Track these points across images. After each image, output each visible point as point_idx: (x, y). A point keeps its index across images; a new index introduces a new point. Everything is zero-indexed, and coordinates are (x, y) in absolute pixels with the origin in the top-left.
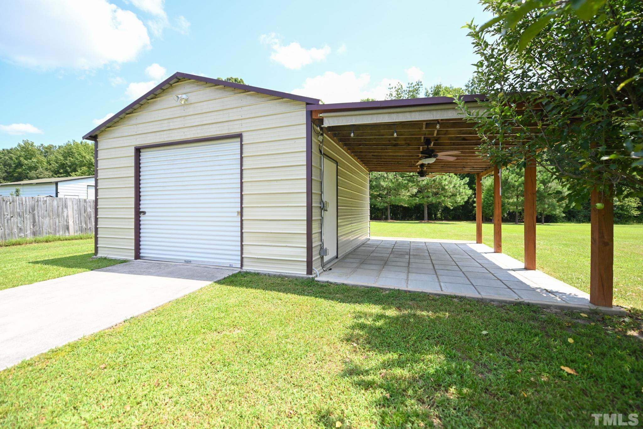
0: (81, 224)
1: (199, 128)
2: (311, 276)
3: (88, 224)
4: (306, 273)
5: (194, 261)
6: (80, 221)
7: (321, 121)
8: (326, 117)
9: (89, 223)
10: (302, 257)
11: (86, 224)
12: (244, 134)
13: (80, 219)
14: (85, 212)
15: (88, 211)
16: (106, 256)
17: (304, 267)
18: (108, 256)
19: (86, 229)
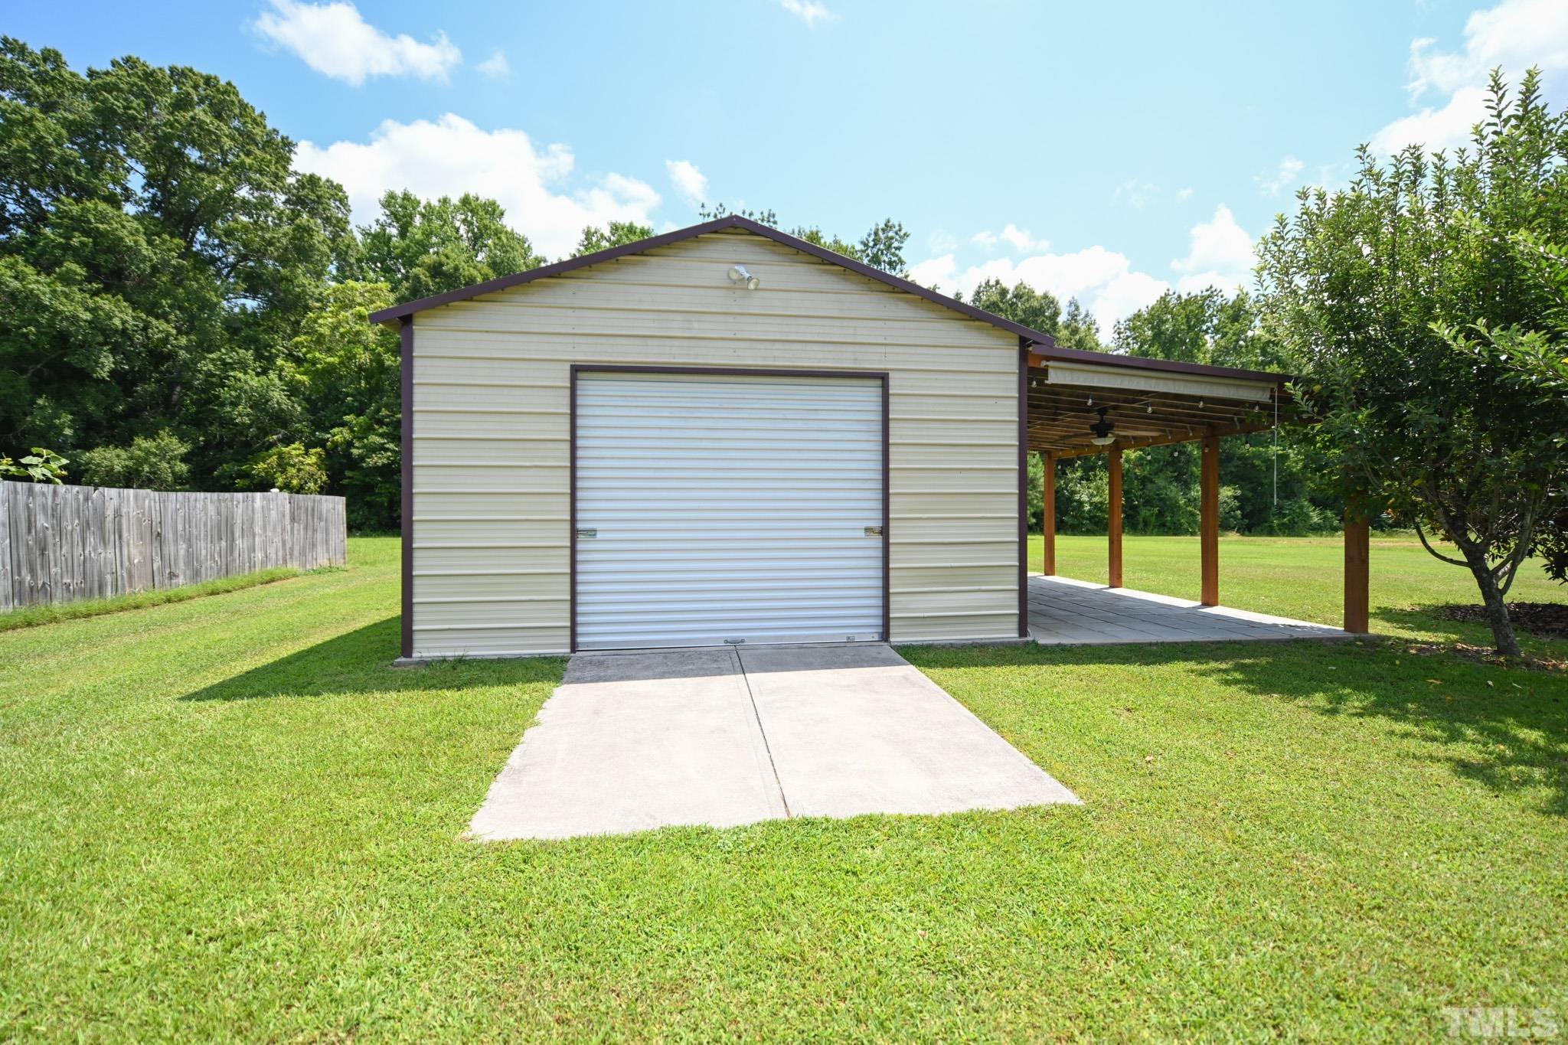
0: (19, 574)
1: (778, 346)
2: (1025, 639)
3: (39, 571)
4: (1017, 635)
5: (750, 638)
6: (15, 563)
7: (1045, 372)
8: (1053, 368)
9: (42, 568)
10: (1009, 607)
11: (32, 571)
12: (892, 375)
13: (15, 557)
14: (29, 531)
15: (39, 525)
16: (461, 654)
17: (1014, 624)
18: (469, 653)
19: (31, 589)
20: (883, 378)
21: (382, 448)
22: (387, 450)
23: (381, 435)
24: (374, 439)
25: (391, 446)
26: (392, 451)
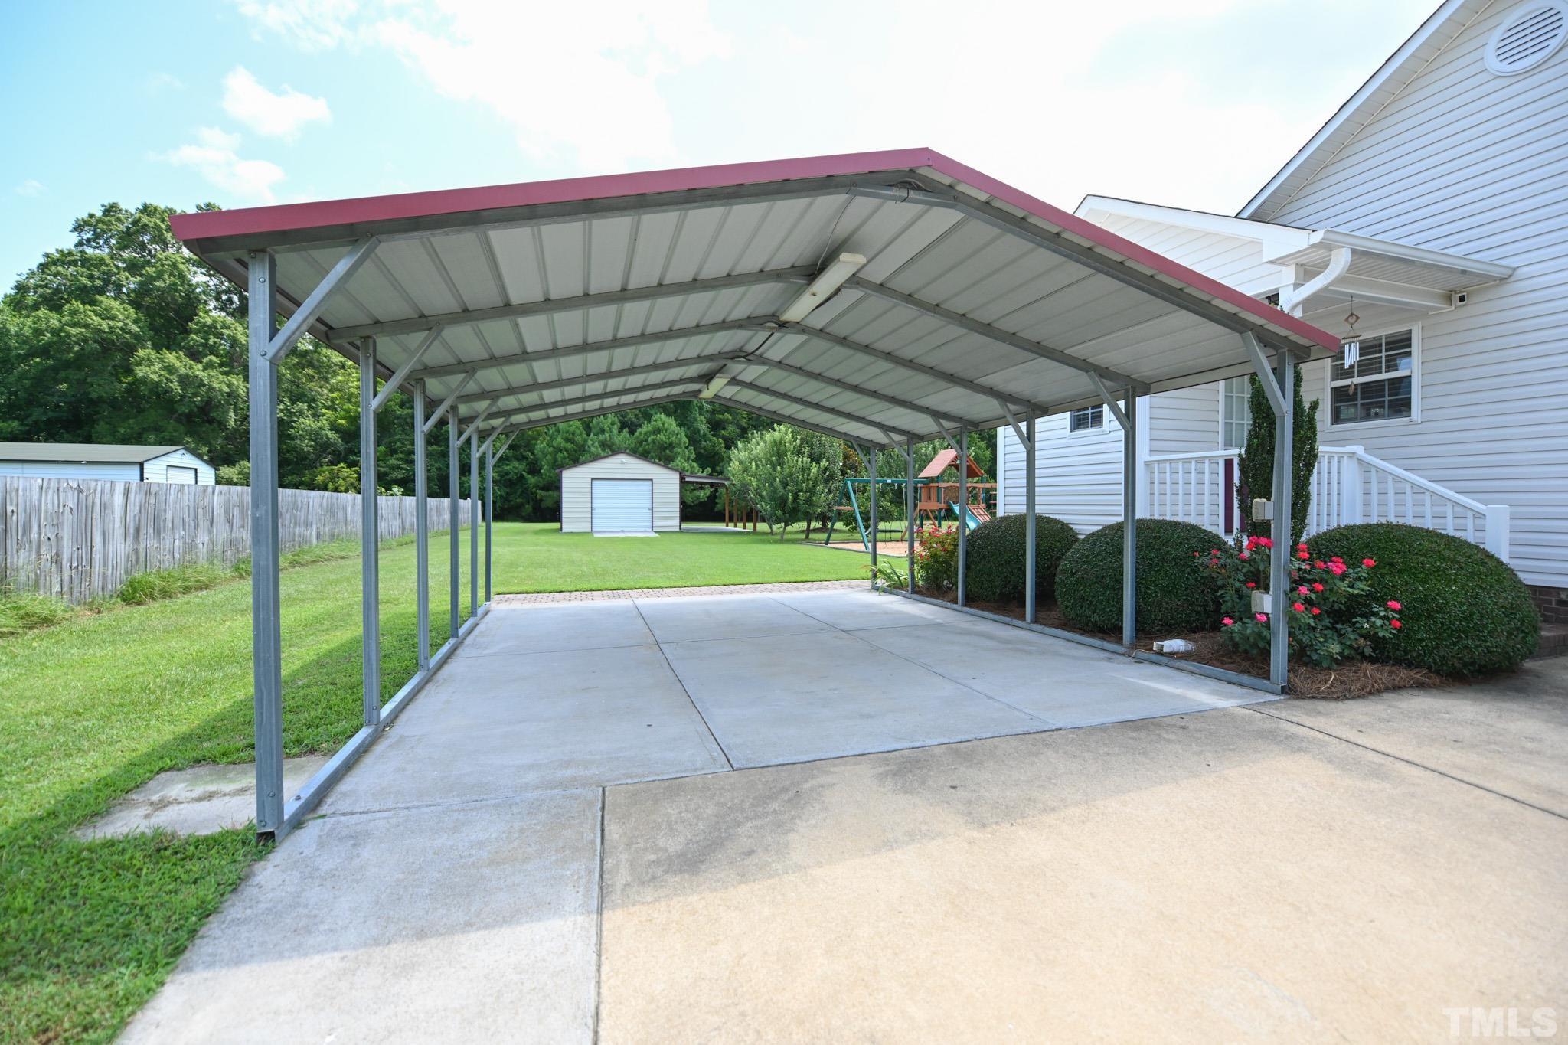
20: (652, 480)
21: (398, 467)
22: (402, 469)
23: (398, 459)
24: (393, 462)
25: (404, 466)
26: (406, 469)
